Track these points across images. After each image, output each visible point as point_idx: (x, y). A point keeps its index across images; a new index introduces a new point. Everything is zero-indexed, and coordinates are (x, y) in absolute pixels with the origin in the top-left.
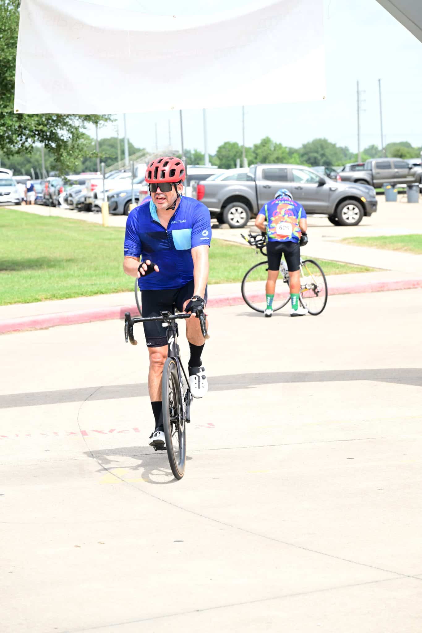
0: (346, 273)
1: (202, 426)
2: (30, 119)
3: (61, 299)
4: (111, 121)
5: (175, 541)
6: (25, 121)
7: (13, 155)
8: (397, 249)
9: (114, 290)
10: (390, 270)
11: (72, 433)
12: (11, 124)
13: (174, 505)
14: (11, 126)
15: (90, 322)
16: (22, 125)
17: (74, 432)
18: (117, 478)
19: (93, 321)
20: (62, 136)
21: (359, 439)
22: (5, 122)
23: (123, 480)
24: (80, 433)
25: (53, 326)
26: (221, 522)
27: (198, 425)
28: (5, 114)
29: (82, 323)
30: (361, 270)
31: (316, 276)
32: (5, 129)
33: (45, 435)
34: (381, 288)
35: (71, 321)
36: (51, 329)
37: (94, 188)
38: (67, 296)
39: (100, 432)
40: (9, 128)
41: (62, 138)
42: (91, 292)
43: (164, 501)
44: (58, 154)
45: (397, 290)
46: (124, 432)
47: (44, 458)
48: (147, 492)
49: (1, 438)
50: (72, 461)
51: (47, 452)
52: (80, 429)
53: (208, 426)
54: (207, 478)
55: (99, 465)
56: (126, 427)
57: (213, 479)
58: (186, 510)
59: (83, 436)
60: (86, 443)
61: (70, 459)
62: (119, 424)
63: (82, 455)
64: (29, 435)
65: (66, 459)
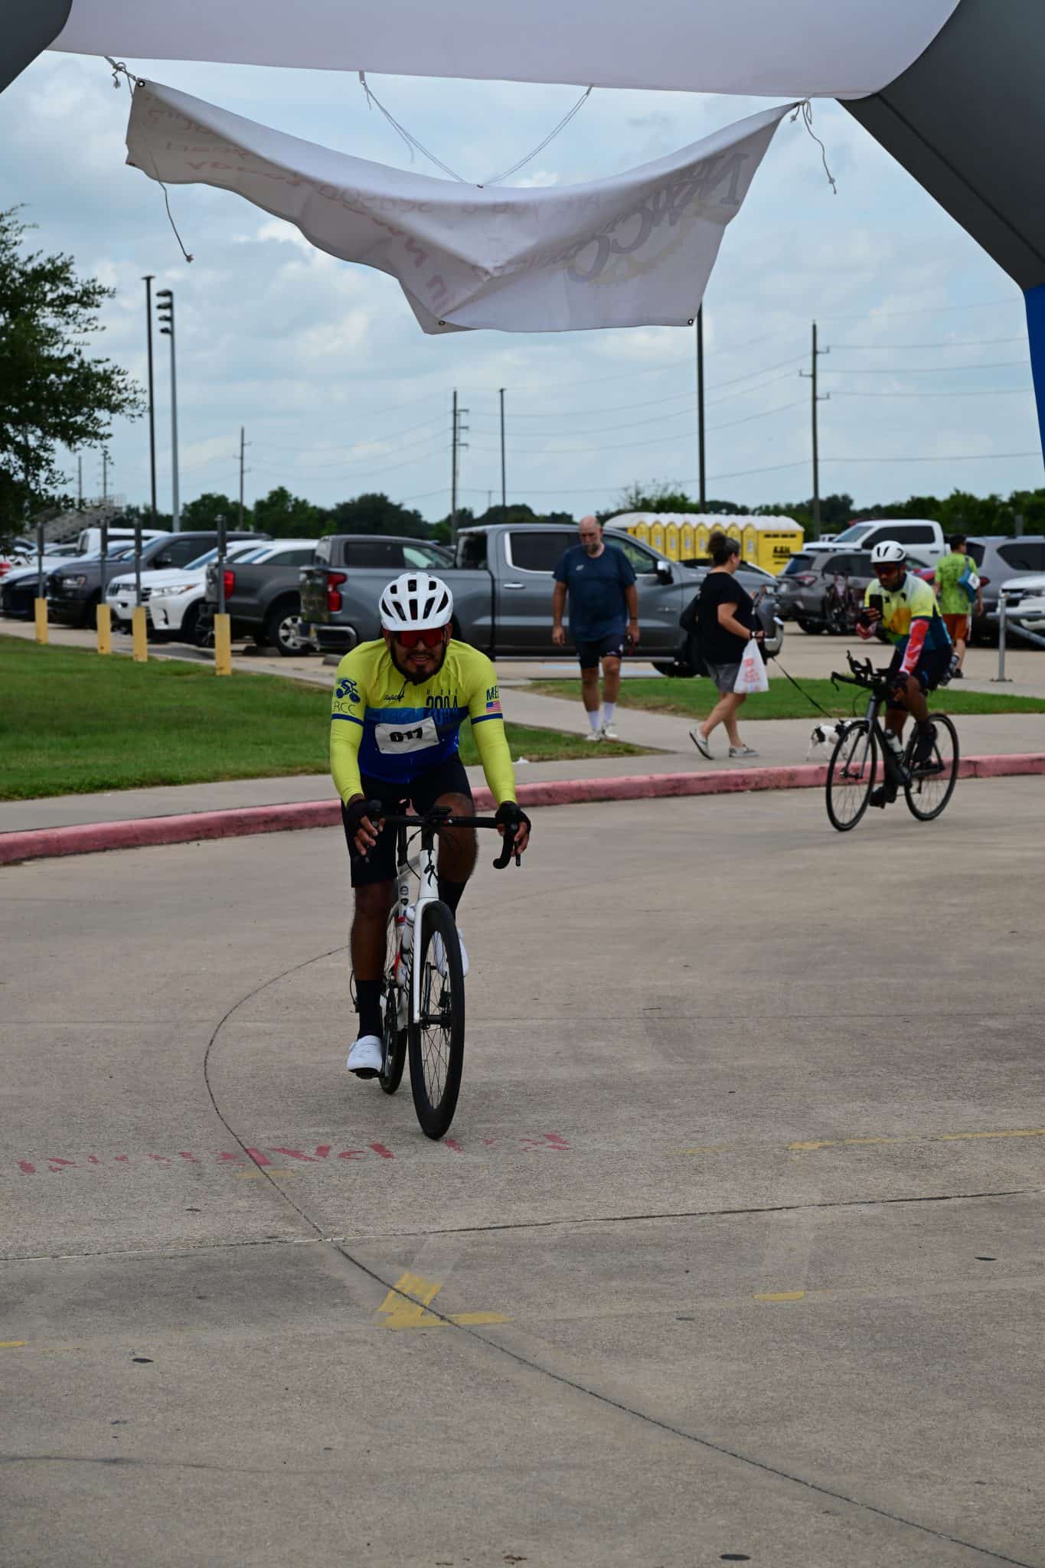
0: (588, 756)
1: (535, 1144)
3: (28, 798)
5: (725, 1557)
8: (654, 708)
9: (134, 780)
10: (674, 753)
11: (226, 1156)
13: (634, 1413)
15: (105, 849)
17: (229, 1151)
18: (421, 1309)
19: (111, 849)
21: (959, 1197)
23: (442, 1318)
24: (245, 1153)
25: (29, 859)
26: (806, 1484)
27: (529, 1140)
29: (87, 852)
30: (616, 751)
31: (530, 760)
33: (162, 1159)
34: (675, 789)
36: (26, 863)
37: (4, 570)
38: (41, 792)
39: (296, 1154)
42: (90, 784)
43: (597, 1396)
45: (704, 793)
46: (352, 1156)
47: (198, 1237)
48: (531, 1362)
49: (59, 1165)
50: (272, 1246)
51: (194, 1214)
52: (239, 1142)
53: (551, 1144)
54: (660, 1314)
55: (351, 1262)
56: (353, 1142)
57: (680, 1319)
58: (679, 1433)
59: (258, 1164)
60: (278, 1188)
61: (267, 1241)
62: (328, 1129)
63: (291, 1229)
64: (123, 1158)
65: (257, 1241)
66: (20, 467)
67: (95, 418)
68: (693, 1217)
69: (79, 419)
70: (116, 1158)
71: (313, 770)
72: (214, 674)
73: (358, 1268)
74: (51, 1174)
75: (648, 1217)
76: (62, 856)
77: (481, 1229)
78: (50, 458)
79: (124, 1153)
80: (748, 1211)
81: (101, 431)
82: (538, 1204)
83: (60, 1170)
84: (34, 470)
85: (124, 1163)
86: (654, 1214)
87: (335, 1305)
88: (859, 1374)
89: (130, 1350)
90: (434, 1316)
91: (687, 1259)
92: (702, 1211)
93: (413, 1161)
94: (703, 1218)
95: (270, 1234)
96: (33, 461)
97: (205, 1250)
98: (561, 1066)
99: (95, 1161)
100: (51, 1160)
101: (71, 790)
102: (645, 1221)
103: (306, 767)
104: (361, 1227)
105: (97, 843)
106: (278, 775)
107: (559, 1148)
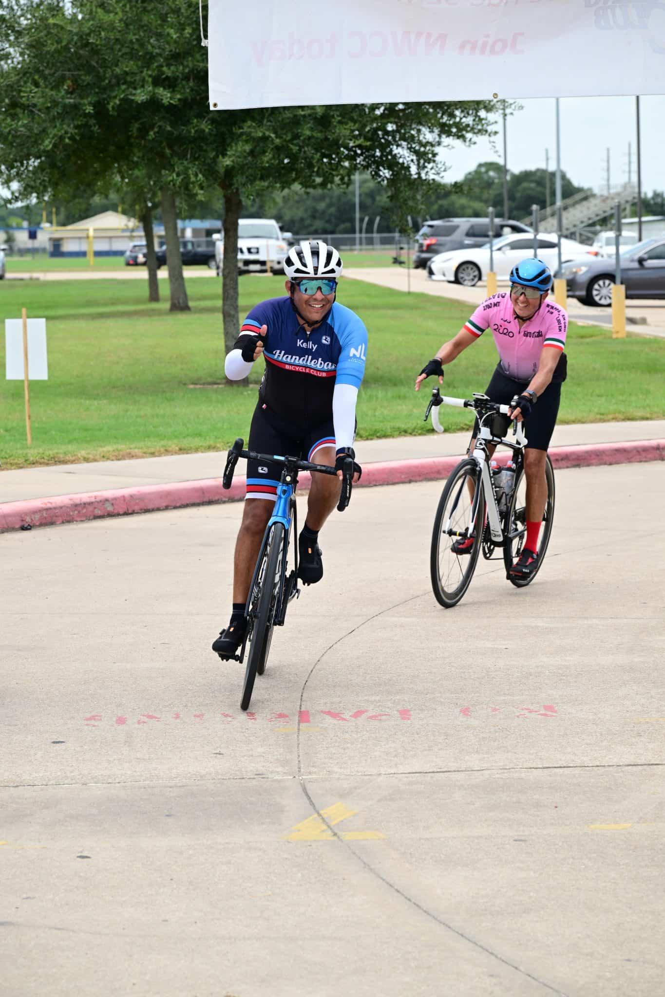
1: (531, 712)
2: (341, 127)
3: (367, 439)
4: (487, 134)
6: (333, 131)
7: (314, 187)
9: (462, 425)
11: (281, 716)
12: (310, 135)
13: (415, 904)
14: (309, 138)
15: (410, 482)
16: (329, 137)
17: (285, 712)
18: (325, 827)
19: (416, 481)
20: (400, 157)
22: (299, 131)
23: (335, 834)
24: (297, 713)
26: (496, 957)
27: (527, 709)
28: (302, 119)
29: (394, 484)
32: (301, 144)
33: (230, 716)
35: (376, 481)
39: (335, 715)
40: (307, 142)
41: (401, 161)
42: (422, 429)
43: (398, 892)
44: (395, 188)
46: (379, 718)
47: (203, 772)
48: (373, 867)
49: (146, 719)
50: (254, 782)
51: (216, 757)
52: (301, 706)
53: (543, 712)
54: (504, 836)
55: (303, 794)
56: (388, 707)
57: (516, 840)
58: (436, 919)
59: (299, 722)
60: (298, 740)
61: (252, 777)
62: (378, 698)
63: (280, 769)
64: (198, 716)
65: (245, 777)
66: (412, 161)
67: (483, 119)
68: (600, 768)
69: (469, 120)
70: (195, 716)
71: (623, 418)
72: (611, 338)
73: (305, 797)
74: (137, 726)
75: (564, 767)
76: (372, 486)
77: (426, 773)
78: (435, 152)
79: (203, 712)
80: (649, 765)
81: (489, 128)
82: (486, 756)
83: (144, 722)
84: (424, 164)
85: (198, 719)
86: (569, 765)
87: (263, 823)
88: (615, 883)
89: (81, 849)
90: (330, 832)
91: (566, 798)
92: (610, 764)
93: (421, 723)
94: (607, 769)
95: (261, 773)
96: (424, 156)
97: (201, 782)
98: (613, 654)
99: (177, 716)
100: (144, 715)
101: (405, 432)
102: (558, 769)
103: (617, 415)
104: (336, 769)
105: (403, 477)
106: (592, 422)
107: (545, 715)
